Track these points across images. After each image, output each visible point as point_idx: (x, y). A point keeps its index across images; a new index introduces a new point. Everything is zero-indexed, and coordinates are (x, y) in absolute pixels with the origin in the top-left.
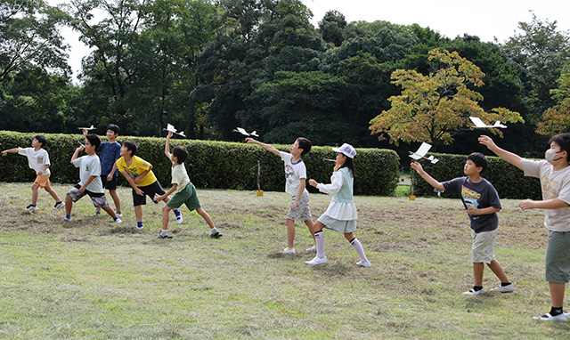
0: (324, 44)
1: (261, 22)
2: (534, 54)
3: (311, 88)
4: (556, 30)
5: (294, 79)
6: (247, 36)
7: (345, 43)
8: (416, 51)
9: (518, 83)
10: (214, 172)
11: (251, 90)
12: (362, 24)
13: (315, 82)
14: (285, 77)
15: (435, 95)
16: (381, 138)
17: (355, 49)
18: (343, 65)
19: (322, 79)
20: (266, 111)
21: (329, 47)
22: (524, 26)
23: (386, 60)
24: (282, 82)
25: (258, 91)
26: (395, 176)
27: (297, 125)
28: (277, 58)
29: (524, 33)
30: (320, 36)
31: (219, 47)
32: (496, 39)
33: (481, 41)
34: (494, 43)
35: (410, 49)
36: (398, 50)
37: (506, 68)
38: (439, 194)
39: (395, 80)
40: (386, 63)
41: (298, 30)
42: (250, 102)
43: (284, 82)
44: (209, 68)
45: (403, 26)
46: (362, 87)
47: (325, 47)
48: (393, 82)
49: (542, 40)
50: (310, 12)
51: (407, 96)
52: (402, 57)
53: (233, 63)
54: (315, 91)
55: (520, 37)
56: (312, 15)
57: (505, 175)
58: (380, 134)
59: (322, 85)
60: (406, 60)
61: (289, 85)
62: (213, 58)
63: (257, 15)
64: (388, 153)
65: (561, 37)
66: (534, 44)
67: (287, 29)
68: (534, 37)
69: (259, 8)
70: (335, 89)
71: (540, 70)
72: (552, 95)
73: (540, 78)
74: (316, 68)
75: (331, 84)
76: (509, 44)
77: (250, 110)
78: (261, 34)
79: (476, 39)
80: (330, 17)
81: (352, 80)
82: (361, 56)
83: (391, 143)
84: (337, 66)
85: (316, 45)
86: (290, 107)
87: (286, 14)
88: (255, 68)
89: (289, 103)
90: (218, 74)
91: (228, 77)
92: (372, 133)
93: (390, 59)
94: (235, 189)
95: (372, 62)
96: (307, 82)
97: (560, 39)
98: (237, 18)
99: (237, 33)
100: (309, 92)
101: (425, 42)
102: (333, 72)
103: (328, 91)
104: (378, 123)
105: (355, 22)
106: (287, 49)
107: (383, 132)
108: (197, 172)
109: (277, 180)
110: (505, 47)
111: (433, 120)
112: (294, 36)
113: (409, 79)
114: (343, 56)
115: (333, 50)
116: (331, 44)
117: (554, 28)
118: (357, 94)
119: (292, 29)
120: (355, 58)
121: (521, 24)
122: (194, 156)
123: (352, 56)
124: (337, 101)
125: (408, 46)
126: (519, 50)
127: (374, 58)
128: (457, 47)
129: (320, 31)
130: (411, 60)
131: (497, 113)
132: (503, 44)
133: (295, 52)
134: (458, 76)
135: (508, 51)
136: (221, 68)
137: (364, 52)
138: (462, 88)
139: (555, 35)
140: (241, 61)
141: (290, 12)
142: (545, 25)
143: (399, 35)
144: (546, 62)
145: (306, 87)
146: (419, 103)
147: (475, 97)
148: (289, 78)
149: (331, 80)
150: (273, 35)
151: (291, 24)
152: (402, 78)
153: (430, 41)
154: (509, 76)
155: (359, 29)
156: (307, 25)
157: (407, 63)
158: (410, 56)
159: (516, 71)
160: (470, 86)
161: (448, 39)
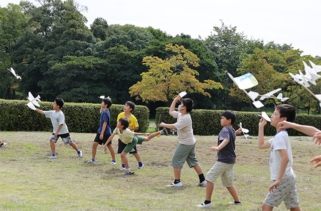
0: (94, 39)
1: (53, 24)
2: (223, 46)
3: (87, 67)
4: (236, 32)
5: (75, 61)
6: (45, 33)
7: (108, 39)
8: (152, 44)
9: (214, 64)
10: (35, 121)
11: (47, 68)
12: (117, 26)
13: (89, 63)
14: (70, 60)
15: (170, 72)
16: (137, 98)
17: (114, 42)
18: (107, 52)
19: (94, 61)
20: (57, 81)
21: (97, 41)
22: (216, 29)
23: (134, 49)
24: (68, 63)
25: (53, 68)
26: (147, 122)
27: (78, 90)
28: (65, 48)
29: (216, 34)
30: (92, 34)
31: (27, 40)
32: (200, 37)
33: (192, 38)
34: (199, 39)
35: (148, 43)
36: (141, 43)
37: (207, 54)
38: (173, 133)
39: (145, 62)
40: (134, 51)
41: (78, 30)
42: (47, 75)
43: (70, 62)
44: (20, 54)
45: (143, 28)
46: (119, 65)
47: (95, 41)
48: (144, 64)
49: (227, 38)
50: (86, 19)
51: (152, 73)
52: (143, 47)
53: (37, 50)
54: (89, 69)
55: (215, 35)
56: (87, 21)
57: (213, 121)
58: (136, 96)
59: (94, 65)
60: (145, 49)
61: (73, 65)
62: (23, 47)
63: (51, 20)
64: (142, 108)
65: (239, 36)
66: (223, 40)
67: (71, 29)
68: (223, 36)
69: (53, 16)
70: (102, 68)
71: (228, 56)
72: (238, 72)
73: (227, 61)
74: (89, 54)
75: (99, 64)
76: (207, 40)
77: (47, 80)
78: (54, 33)
79: (188, 37)
80: (97, 22)
81: (112, 62)
82: (118, 47)
83: (143, 101)
84: (103, 53)
85: (89, 39)
86: (74, 79)
87: (70, 20)
88: (50, 53)
89: (73, 76)
90: (26, 57)
91: (32, 60)
92: (131, 96)
93: (136, 49)
94: (47, 131)
95: (125, 50)
96: (84, 62)
97: (238, 37)
98: (38, 22)
99: (38, 31)
100: (85, 69)
101: (157, 38)
102: (101, 56)
103: (97, 68)
104: (134, 89)
105: (112, 25)
106: (71, 42)
107: (138, 95)
108: (23, 120)
109: (74, 125)
110: (205, 42)
111: (169, 87)
112: (75, 33)
113: (154, 62)
114: (107, 46)
115: (100, 43)
116: (99, 39)
117: (235, 30)
118: (116, 70)
119: (74, 29)
120: (115, 48)
121: (215, 28)
122: (21, 110)
123: (112, 47)
124: (103, 75)
125: (147, 41)
126: (214, 44)
127: (126, 48)
128: (178, 42)
129: (91, 30)
130: (149, 49)
131: (207, 83)
132: (204, 40)
133: (76, 44)
134: (184, 60)
135: (207, 44)
136: (29, 53)
137: (120, 44)
138: (186, 68)
139: (235, 35)
140: (41, 49)
141: (73, 18)
142: (229, 29)
143: (141, 34)
144: (230, 52)
145: (83, 66)
146: (159, 77)
147: (194, 73)
148: (73, 60)
149: (99, 62)
150: (62, 33)
151: (73, 26)
152: (150, 61)
153: (160, 38)
154: (208, 60)
155: (116, 29)
156: (83, 27)
157: (146, 51)
158: (149, 47)
159: (213, 57)
160: (191, 67)
161: (171, 37)
